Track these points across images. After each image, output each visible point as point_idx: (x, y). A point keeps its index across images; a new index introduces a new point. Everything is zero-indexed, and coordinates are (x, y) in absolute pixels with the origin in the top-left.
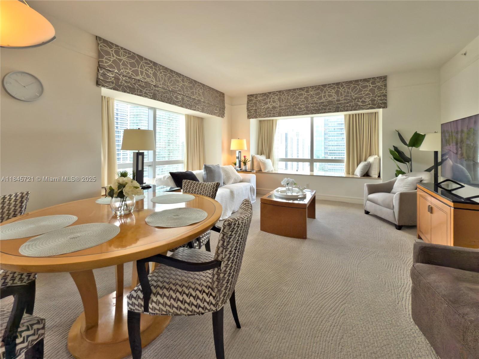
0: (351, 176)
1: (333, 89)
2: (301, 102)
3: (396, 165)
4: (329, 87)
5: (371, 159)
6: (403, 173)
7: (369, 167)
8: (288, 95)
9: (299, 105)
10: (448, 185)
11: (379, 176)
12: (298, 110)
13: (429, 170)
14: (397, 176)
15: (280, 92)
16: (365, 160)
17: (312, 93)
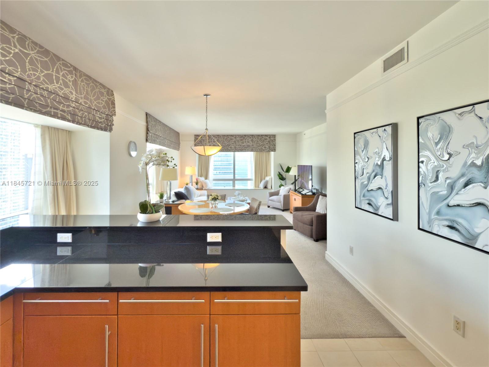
0: (257, 188)
1: (250, 138)
2: (232, 144)
3: (280, 182)
4: (248, 137)
5: (267, 178)
6: (283, 186)
7: (267, 183)
8: (224, 139)
9: (231, 146)
10: (299, 190)
11: (272, 188)
12: (230, 149)
13: (292, 184)
14: (280, 187)
15: (218, 135)
16: (264, 179)
17: (238, 139)
